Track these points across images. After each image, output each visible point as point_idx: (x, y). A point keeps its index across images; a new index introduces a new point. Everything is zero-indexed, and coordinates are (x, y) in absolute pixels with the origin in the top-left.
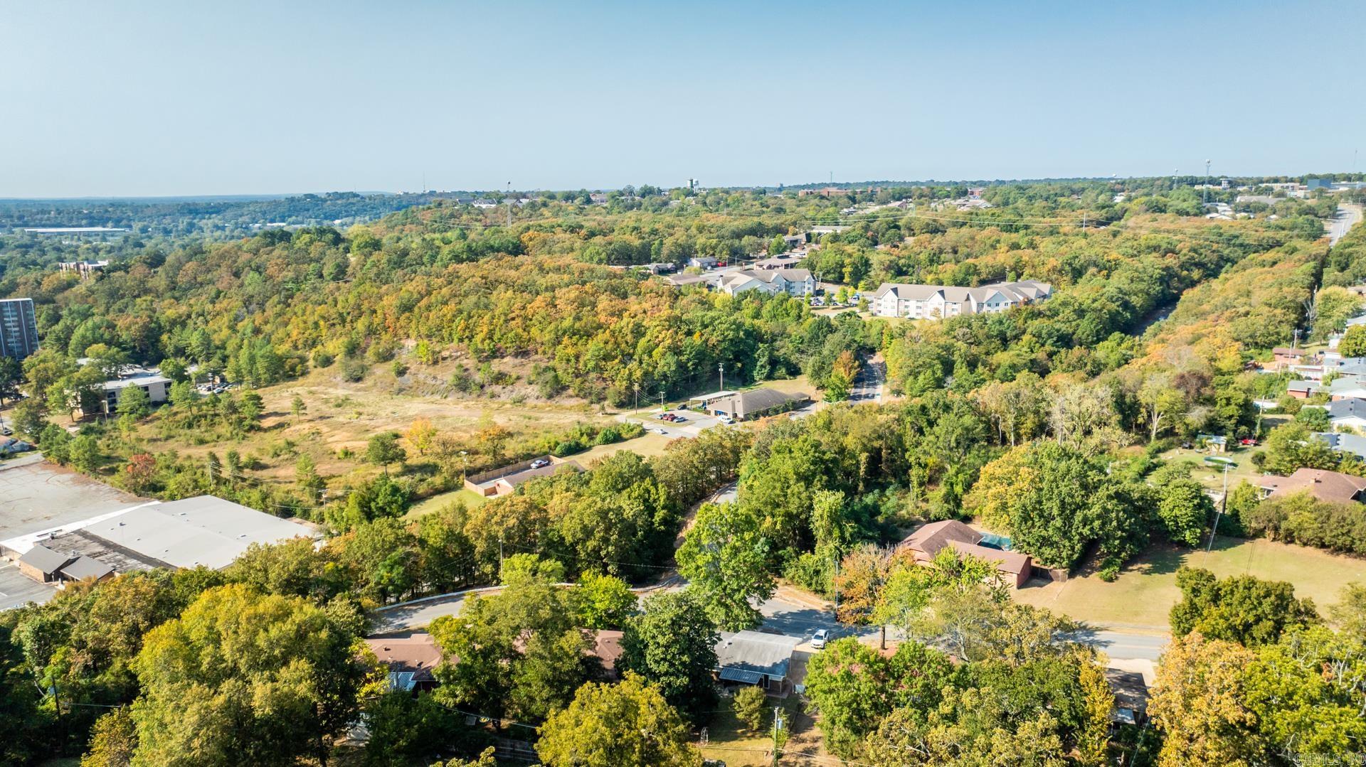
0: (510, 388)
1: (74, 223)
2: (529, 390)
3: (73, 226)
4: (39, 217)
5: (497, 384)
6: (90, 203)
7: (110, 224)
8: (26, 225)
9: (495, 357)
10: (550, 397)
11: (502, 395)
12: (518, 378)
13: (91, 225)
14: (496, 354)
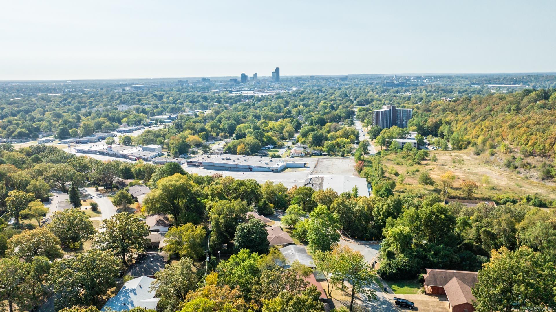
0: (528, 171)
1: (508, 83)
2: (535, 174)
3: (507, 84)
4: (496, 80)
5: (523, 167)
6: (515, 75)
7: (521, 84)
8: (490, 83)
9: (532, 155)
10: (543, 179)
11: (523, 174)
12: (534, 167)
13: (515, 84)
14: (532, 154)
